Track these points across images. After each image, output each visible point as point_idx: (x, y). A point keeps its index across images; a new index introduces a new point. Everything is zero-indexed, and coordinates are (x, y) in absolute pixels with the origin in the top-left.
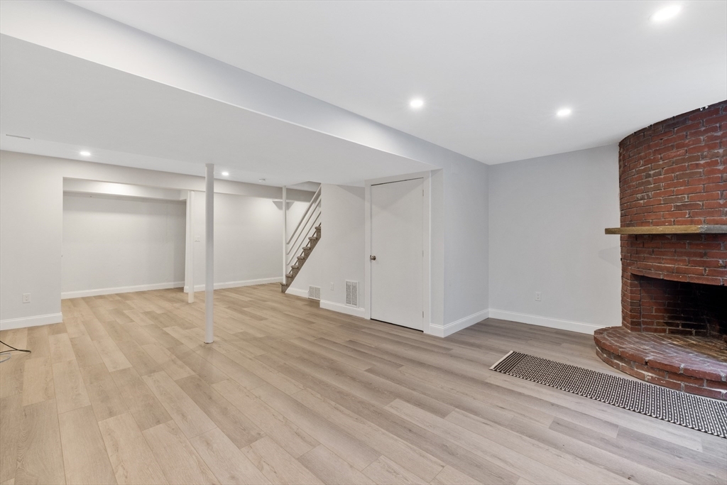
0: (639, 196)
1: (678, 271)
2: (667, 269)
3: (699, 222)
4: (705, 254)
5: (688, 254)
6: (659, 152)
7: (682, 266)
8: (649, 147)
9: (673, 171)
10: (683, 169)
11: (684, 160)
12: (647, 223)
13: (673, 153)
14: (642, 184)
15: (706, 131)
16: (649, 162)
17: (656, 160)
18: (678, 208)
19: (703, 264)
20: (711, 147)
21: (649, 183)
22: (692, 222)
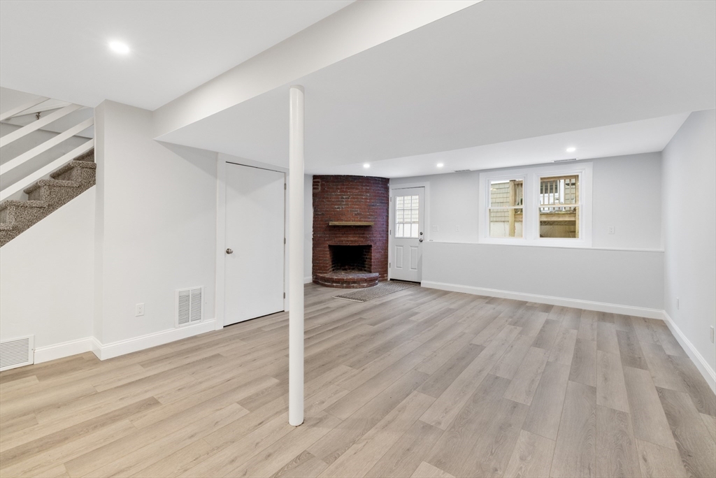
0: (337, 207)
1: (355, 241)
2: (351, 241)
3: (362, 221)
4: (364, 234)
5: (359, 234)
6: (349, 188)
7: (356, 239)
8: (343, 185)
9: (354, 198)
10: (357, 198)
11: (358, 195)
12: (342, 220)
13: (354, 191)
14: (339, 201)
15: (365, 186)
16: (343, 191)
17: (346, 192)
18: (356, 214)
19: (363, 237)
20: (367, 192)
21: (343, 201)
22: (360, 221)
